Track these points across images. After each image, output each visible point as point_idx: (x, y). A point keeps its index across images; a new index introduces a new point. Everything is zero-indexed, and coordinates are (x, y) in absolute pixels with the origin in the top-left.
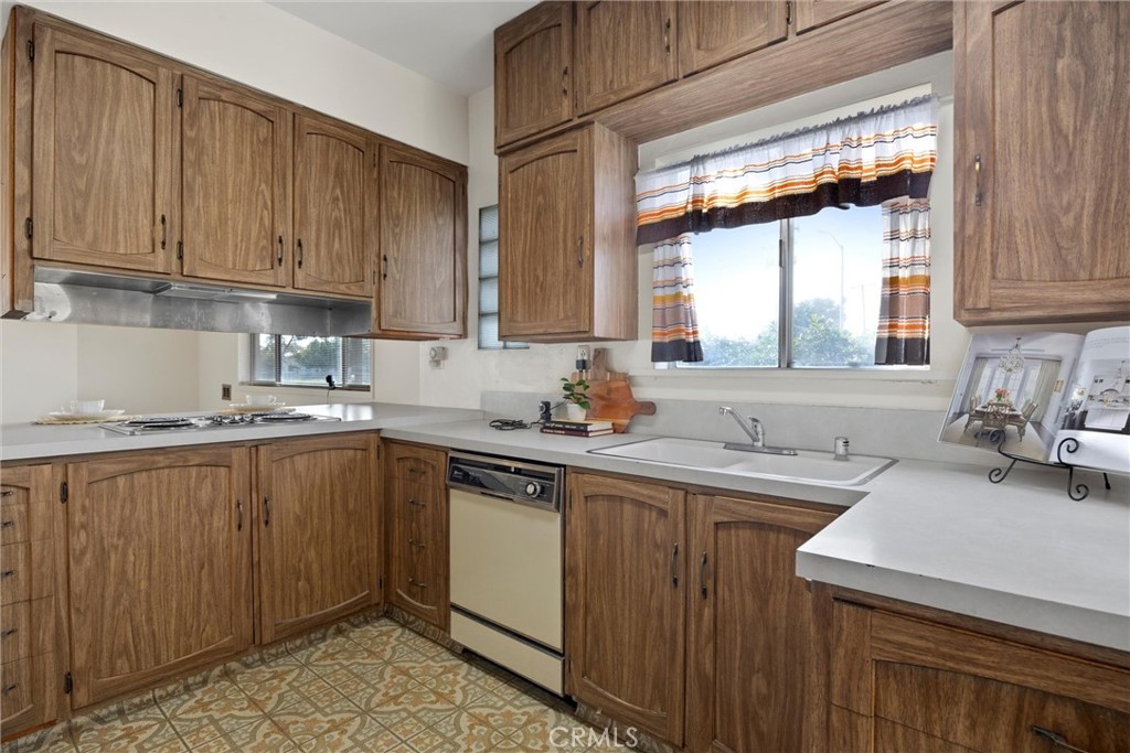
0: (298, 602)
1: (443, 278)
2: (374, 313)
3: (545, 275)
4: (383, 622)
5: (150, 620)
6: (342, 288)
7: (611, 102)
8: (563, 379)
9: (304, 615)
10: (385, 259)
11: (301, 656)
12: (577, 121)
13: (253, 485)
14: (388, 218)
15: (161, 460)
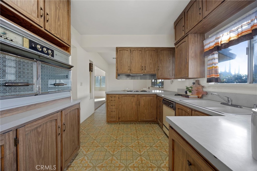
0: (143, 117)
1: (170, 68)
2: (157, 76)
3: (181, 66)
4: (157, 124)
5: (126, 114)
6: (152, 72)
7: (190, 29)
8: (186, 86)
9: (144, 119)
10: (159, 67)
11: (144, 125)
12: (185, 35)
13: (138, 100)
14: (159, 60)
15: (128, 95)
